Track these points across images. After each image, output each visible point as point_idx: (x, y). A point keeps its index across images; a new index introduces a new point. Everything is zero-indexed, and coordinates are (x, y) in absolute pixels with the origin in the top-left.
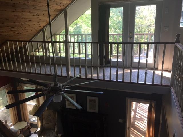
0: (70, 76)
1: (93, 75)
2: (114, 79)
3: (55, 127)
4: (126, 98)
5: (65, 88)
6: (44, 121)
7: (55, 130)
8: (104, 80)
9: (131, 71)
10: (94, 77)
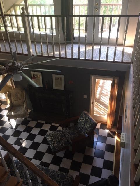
0: (32, 54)
1: (56, 53)
2: (76, 57)
3: (24, 104)
4: (91, 75)
5: (23, 67)
6: (12, 99)
7: (24, 106)
8: (66, 58)
9: (93, 48)
10: (57, 54)
